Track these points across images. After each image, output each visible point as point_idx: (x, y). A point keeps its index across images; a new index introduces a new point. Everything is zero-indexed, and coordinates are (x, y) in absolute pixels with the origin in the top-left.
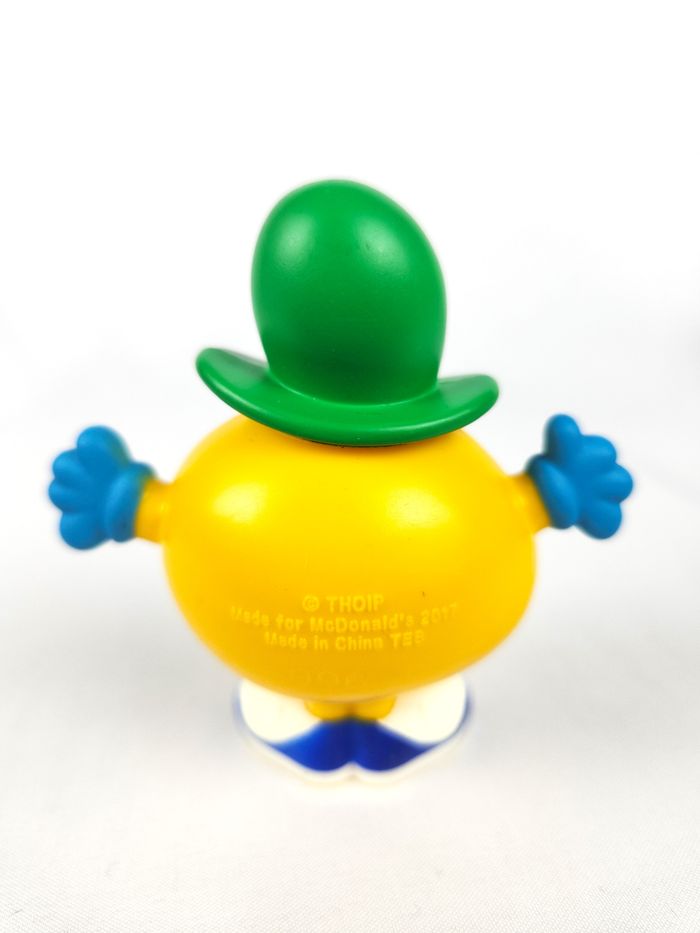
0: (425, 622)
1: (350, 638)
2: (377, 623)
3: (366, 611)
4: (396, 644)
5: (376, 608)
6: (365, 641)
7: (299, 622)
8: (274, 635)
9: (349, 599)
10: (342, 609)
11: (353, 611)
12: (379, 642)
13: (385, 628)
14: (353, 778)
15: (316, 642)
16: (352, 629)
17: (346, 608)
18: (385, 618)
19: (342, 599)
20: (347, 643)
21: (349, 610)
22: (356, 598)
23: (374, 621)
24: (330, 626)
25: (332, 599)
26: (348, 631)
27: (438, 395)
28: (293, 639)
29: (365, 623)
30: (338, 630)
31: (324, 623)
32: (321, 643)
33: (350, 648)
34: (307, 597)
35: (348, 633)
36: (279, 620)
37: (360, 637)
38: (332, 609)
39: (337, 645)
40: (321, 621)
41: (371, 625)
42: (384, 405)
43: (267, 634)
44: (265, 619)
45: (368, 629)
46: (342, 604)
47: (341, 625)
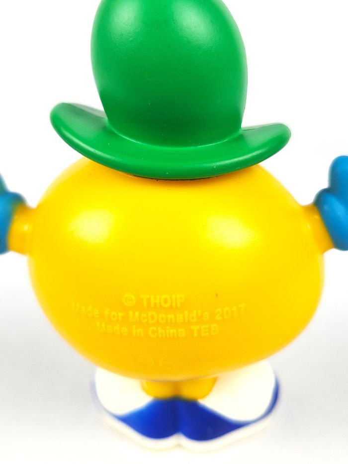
0: (218, 317)
1: (159, 328)
2: (180, 317)
3: (171, 306)
4: (195, 334)
5: (179, 305)
6: (172, 331)
7: (121, 314)
8: (103, 324)
9: (158, 297)
10: (152, 306)
11: (161, 307)
12: (182, 332)
13: (186, 321)
14: (179, 446)
15: (134, 330)
16: (160, 321)
17: (155, 304)
18: (186, 313)
19: (152, 297)
20: (157, 331)
21: (158, 306)
22: (163, 297)
23: (178, 315)
24: (144, 318)
25: (145, 297)
26: (158, 322)
27: (241, 138)
28: (117, 327)
29: (171, 316)
30: (150, 321)
31: (140, 316)
32: (138, 331)
33: (160, 336)
34: (126, 296)
35: (158, 323)
36: (106, 312)
37: (168, 327)
38: (145, 304)
39: (150, 333)
40: (137, 314)
41: (176, 318)
42: (193, 148)
43: (98, 324)
44: (96, 312)
45: (173, 321)
46: (152, 301)
47: (153, 317)
